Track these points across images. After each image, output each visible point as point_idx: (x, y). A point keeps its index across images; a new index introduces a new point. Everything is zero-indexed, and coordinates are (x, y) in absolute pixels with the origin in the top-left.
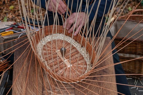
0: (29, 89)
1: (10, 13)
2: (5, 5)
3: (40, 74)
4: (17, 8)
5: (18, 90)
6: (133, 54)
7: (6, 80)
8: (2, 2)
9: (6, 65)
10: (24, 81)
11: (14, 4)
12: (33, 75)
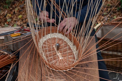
0: (31, 75)
1: (19, 21)
2: (15, 14)
3: (39, 64)
4: (24, 17)
5: (22, 76)
6: (115, 51)
7: (14, 70)
8: (13, 13)
9: (14, 59)
10: (27, 69)
11: (22, 14)
12: (34, 64)
